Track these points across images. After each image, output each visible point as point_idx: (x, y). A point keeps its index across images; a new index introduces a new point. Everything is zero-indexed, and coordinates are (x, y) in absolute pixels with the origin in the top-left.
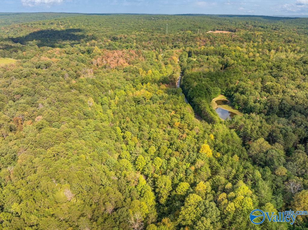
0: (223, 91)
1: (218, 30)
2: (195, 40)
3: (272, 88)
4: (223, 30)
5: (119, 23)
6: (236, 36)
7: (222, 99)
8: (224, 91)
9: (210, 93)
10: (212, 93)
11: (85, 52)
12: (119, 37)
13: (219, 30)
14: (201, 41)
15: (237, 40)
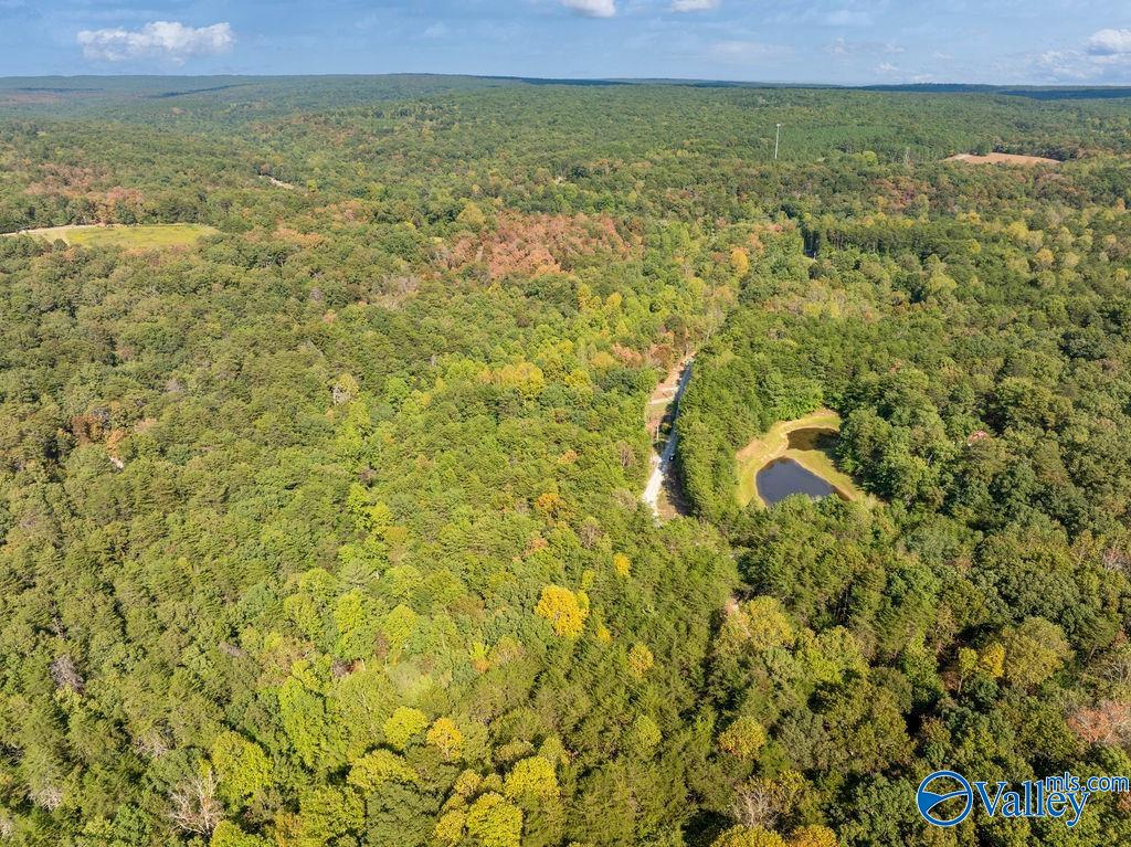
0: (836, 395)
1: (1001, 152)
2: (873, 188)
3: (1017, 404)
4: (1020, 152)
5: (626, 117)
6: (1056, 177)
7: (824, 427)
8: (838, 396)
9: (770, 399)
10: (778, 399)
11: (439, 217)
12: (591, 166)
13: (1007, 152)
14: (896, 192)
15: (1058, 192)
